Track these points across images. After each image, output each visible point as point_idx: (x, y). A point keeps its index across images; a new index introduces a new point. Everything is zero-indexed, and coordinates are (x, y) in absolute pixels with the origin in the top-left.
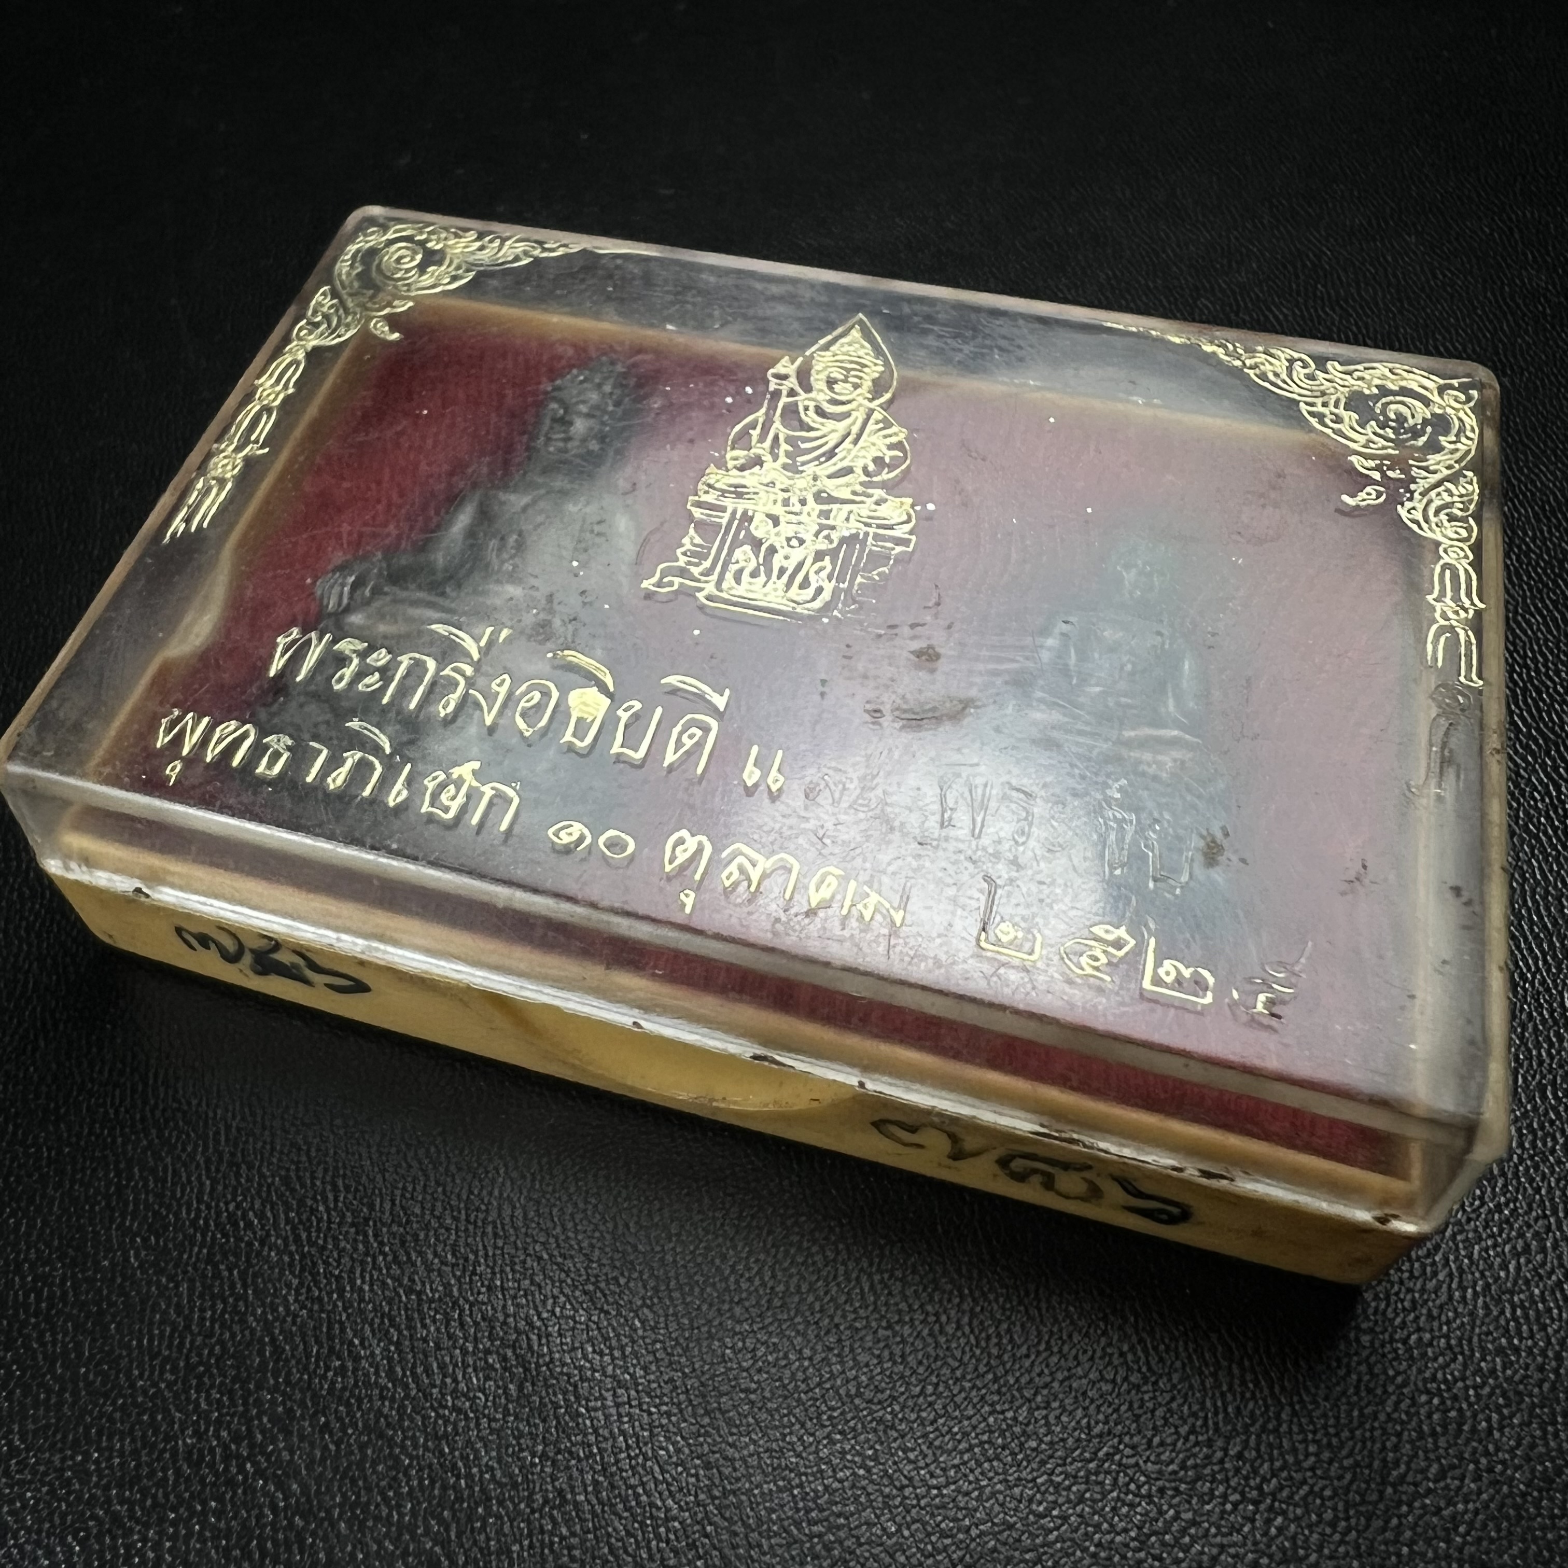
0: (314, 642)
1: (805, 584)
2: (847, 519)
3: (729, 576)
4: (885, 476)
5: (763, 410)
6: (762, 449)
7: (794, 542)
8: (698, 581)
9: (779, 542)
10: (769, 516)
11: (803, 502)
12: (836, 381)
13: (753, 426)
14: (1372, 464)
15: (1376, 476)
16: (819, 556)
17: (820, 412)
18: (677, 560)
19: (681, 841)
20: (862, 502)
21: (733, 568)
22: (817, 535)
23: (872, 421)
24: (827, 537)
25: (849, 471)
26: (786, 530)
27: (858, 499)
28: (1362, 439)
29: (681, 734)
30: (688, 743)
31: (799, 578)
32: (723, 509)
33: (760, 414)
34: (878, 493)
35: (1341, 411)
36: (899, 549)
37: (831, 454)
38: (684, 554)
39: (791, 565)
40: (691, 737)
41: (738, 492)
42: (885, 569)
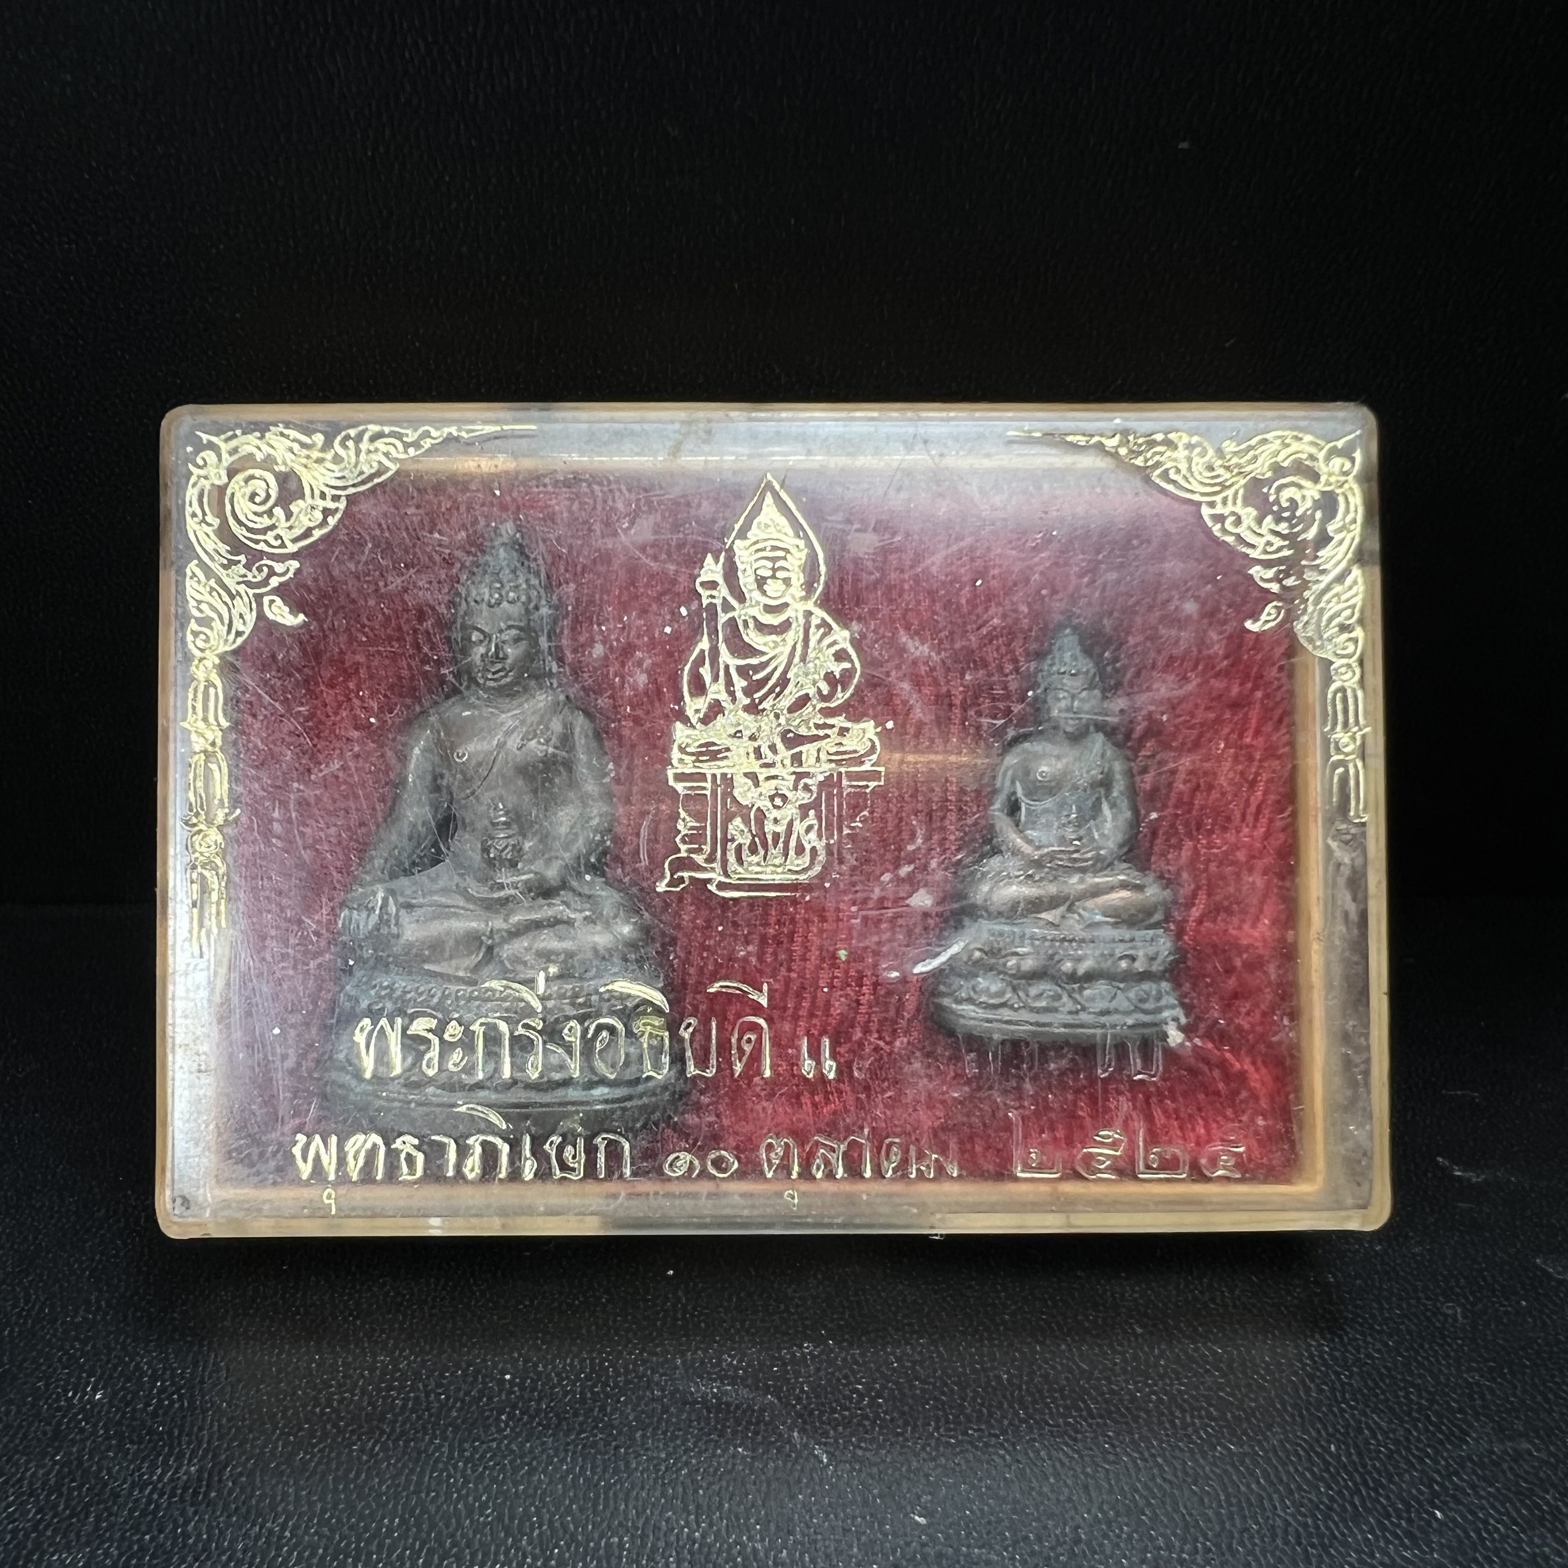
0: (388, 1029)
1: (800, 850)
2: (818, 759)
3: (731, 857)
4: (841, 697)
5: (705, 637)
6: (717, 691)
7: (778, 802)
8: (705, 869)
9: (765, 804)
10: (746, 775)
11: (773, 748)
12: (764, 579)
13: (700, 661)
14: (1270, 573)
15: (1275, 587)
16: (804, 810)
17: (762, 628)
18: (679, 851)
19: (770, 1147)
20: (827, 736)
21: (732, 846)
22: (795, 788)
23: (812, 630)
24: (806, 788)
25: (804, 700)
26: (768, 788)
27: (821, 733)
28: (1260, 542)
29: (740, 1039)
30: (748, 1048)
31: (793, 844)
32: (703, 777)
33: (704, 644)
34: (839, 721)
35: (1239, 509)
36: (872, 784)
37: (784, 682)
38: (684, 841)
39: (781, 829)
40: (749, 1041)
41: (711, 752)
42: (866, 813)
